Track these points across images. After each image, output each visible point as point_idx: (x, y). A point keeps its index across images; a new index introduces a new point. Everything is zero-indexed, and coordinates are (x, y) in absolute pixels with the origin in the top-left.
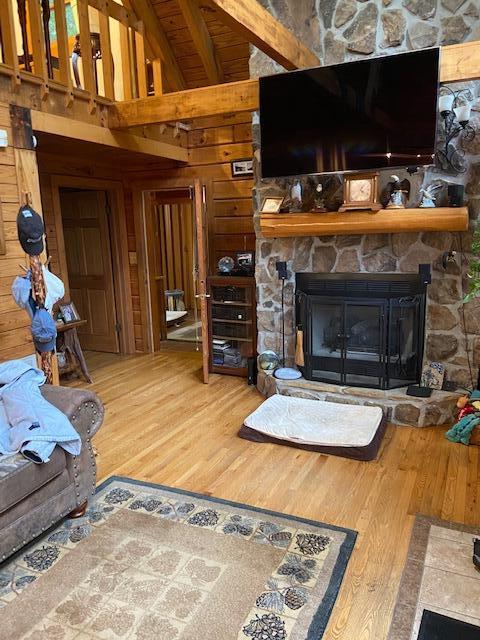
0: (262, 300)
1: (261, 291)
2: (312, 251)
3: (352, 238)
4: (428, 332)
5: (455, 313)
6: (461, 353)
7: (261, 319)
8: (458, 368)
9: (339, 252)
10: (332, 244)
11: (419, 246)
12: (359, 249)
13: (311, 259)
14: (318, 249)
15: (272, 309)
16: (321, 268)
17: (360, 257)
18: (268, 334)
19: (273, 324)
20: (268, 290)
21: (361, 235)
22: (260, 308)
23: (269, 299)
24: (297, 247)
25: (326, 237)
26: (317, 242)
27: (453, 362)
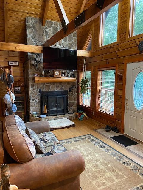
0: (31, 99)
1: (31, 97)
2: (45, 86)
3: (54, 83)
4: (69, 102)
5: (73, 97)
6: (74, 105)
7: (31, 104)
8: (74, 108)
9: (51, 86)
10: (49, 84)
11: (66, 85)
12: (55, 85)
13: (44, 88)
14: (46, 86)
15: (34, 101)
16: (47, 90)
17: (55, 87)
18: (33, 108)
19: (35, 105)
20: (33, 96)
21: (55, 83)
22: (31, 101)
23: (33, 98)
24: (41, 85)
25: (48, 83)
26: (46, 84)
27: (73, 107)
